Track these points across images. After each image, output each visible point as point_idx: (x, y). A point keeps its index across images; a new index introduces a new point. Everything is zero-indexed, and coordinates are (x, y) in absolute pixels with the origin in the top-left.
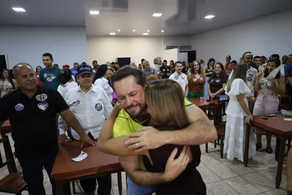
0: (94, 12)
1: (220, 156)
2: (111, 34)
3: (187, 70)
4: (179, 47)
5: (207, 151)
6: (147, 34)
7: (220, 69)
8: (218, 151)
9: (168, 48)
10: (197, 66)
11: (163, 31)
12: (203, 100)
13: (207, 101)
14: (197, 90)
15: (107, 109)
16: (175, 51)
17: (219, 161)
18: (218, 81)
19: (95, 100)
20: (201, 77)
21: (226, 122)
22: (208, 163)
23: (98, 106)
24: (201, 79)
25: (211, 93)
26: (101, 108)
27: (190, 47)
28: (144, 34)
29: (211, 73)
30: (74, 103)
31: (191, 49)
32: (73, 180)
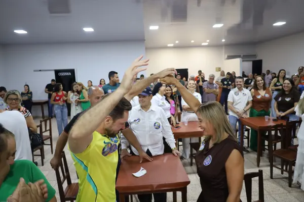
0: (153, 28)
1: (287, 184)
2: (169, 45)
3: (251, 82)
4: (242, 55)
5: (272, 177)
6: (206, 44)
7: (290, 85)
8: (286, 178)
9: (230, 57)
10: (261, 82)
11: (223, 40)
12: (269, 119)
13: (274, 120)
14: (262, 107)
15: (165, 128)
16: (237, 61)
17: (286, 190)
18: (288, 100)
19: (154, 119)
20: (266, 93)
21: (298, 145)
22: (273, 191)
23: (156, 124)
24: (267, 95)
25: (279, 111)
26: (159, 127)
27: (255, 56)
28: (203, 44)
29: (280, 87)
30: (135, 121)
31: (256, 58)
32: (131, 194)
